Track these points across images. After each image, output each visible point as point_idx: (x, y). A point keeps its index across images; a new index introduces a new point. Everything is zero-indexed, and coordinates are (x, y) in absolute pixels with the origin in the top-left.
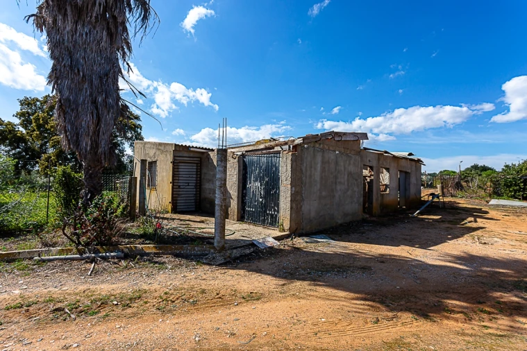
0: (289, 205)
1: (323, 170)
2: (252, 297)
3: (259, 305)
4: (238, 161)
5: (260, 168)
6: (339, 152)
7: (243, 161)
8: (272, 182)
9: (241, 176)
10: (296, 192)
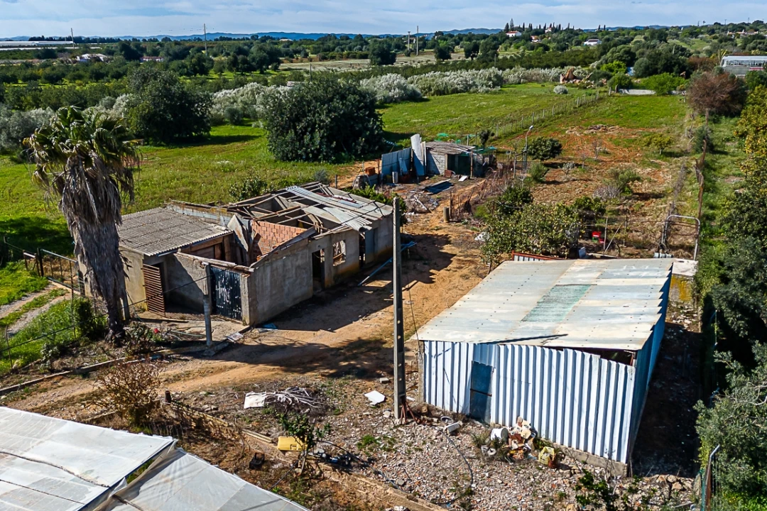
0: (248, 309)
1: (272, 276)
2: (232, 368)
3: (235, 370)
4: (206, 271)
5: (225, 279)
6: (287, 256)
7: (210, 270)
8: (235, 291)
9: (209, 281)
10: (253, 300)
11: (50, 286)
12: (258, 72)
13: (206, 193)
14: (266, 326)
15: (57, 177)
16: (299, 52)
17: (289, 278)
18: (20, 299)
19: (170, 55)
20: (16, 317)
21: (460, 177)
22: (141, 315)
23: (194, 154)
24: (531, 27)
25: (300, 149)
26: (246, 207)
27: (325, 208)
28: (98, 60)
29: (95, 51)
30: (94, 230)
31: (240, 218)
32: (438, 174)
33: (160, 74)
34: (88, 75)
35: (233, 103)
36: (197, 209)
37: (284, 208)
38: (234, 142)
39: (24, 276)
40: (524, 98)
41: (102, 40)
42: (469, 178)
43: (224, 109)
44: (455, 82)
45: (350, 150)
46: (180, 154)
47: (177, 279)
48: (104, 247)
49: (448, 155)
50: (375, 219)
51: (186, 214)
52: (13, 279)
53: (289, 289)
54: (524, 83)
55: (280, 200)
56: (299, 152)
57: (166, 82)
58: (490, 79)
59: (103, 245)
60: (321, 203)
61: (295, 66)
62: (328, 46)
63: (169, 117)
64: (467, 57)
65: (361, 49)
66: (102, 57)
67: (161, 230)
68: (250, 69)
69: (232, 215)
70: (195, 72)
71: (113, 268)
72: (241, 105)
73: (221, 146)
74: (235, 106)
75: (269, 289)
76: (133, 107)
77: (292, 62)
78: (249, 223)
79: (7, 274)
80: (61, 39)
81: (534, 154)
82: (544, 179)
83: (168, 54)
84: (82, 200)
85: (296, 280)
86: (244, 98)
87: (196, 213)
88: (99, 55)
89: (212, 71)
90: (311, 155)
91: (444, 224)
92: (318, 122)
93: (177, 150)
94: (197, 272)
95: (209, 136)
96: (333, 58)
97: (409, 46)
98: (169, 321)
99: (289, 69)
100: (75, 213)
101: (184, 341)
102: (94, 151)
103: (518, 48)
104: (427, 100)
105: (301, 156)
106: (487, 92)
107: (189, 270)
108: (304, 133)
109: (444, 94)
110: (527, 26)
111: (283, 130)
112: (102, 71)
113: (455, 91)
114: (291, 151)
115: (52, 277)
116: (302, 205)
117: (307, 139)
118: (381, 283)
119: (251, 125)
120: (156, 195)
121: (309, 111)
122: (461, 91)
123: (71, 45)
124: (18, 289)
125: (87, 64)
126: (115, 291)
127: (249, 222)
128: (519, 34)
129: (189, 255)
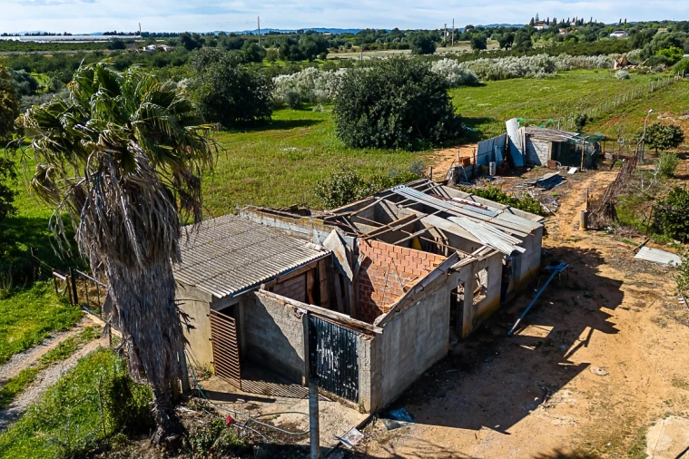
4: (303, 322)
5: (333, 337)
6: (421, 300)
7: (309, 321)
8: (348, 356)
9: (307, 338)
10: (376, 374)
11: (84, 319)
12: (308, 61)
13: (275, 185)
14: (395, 414)
15: (73, 186)
16: (343, 44)
17: (423, 332)
18: (40, 343)
19: (226, 45)
20: (29, 378)
21: (568, 169)
22: (205, 384)
23: (258, 139)
24: (555, 21)
25: (374, 134)
26: (346, 216)
27: (450, 218)
28: (162, 50)
29: (159, 43)
30: (134, 277)
31: (341, 234)
32: (540, 164)
33: (222, 55)
34: (152, 62)
35: (291, 87)
36: (281, 219)
37: (394, 218)
38: (297, 126)
39: (53, 303)
40: (586, 83)
41: (166, 35)
42: (580, 171)
43: (284, 92)
44: (509, 67)
45: (426, 135)
46: (242, 139)
47: (259, 328)
48: (151, 303)
49: (553, 143)
50: (524, 235)
51: (265, 223)
52: (37, 308)
53: (421, 349)
54: (573, 69)
55: (386, 204)
56: (372, 138)
57: (228, 63)
58: (541, 65)
59: (149, 300)
60: (441, 209)
61: (341, 55)
62: (368, 39)
63: (231, 100)
64: (502, 47)
65: (399, 41)
66: (165, 48)
67: (234, 251)
68: (301, 58)
69: (330, 229)
70: (250, 60)
71: (165, 335)
72: (299, 90)
73: (284, 131)
74: (294, 90)
75: (398, 353)
76: (194, 89)
77: (337, 52)
78: (355, 242)
79: (32, 300)
80: (131, 34)
81: (651, 143)
82: (675, 173)
83: (225, 44)
84: (114, 227)
85: (430, 334)
86: (303, 83)
87: (279, 224)
88: (163, 46)
89: (265, 60)
90: (385, 142)
91: (581, 233)
92: (393, 105)
93: (240, 135)
94: (289, 322)
95: (271, 120)
96: (374, 49)
97: (444, 39)
98: (247, 398)
99: (336, 58)
100: (101, 249)
101: (273, 444)
102: (136, 141)
103: (547, 39)
104: (483, 85)
105: (374, 142)
106: (543, 77)
107: (276, 318)
108: (377, 118)
109: (499, 79)
110: (551, 20)
111: (356, 114)
112: (165, 59)
113: (510, 76)
114: (363, 137)
115: (87, 306)
116: (419, 214)
117: (380, 123)
118: (541, 331)
119: (311, 110)
120: (220, 187)
121: (384, 93)
122: (517, 77)
123: (139, 39)
124: (41, 326)
125: (151, 53)
126: (167, 369)
127: (355, 240)
128: (546, 27)
129: (278, 296)
